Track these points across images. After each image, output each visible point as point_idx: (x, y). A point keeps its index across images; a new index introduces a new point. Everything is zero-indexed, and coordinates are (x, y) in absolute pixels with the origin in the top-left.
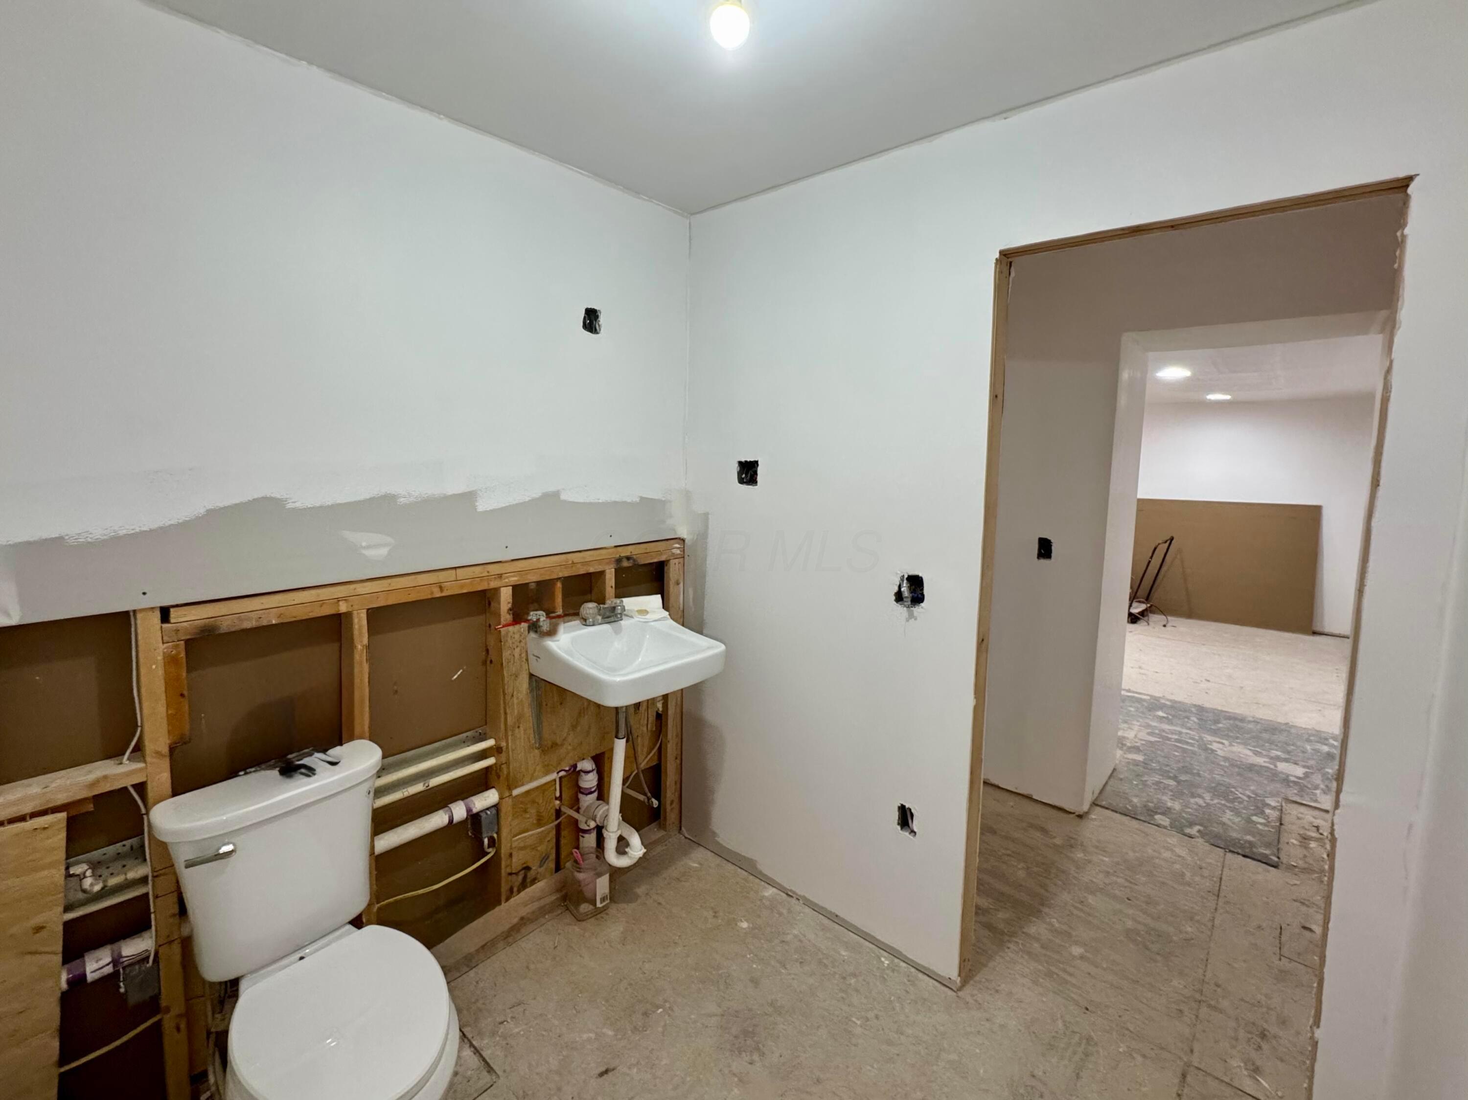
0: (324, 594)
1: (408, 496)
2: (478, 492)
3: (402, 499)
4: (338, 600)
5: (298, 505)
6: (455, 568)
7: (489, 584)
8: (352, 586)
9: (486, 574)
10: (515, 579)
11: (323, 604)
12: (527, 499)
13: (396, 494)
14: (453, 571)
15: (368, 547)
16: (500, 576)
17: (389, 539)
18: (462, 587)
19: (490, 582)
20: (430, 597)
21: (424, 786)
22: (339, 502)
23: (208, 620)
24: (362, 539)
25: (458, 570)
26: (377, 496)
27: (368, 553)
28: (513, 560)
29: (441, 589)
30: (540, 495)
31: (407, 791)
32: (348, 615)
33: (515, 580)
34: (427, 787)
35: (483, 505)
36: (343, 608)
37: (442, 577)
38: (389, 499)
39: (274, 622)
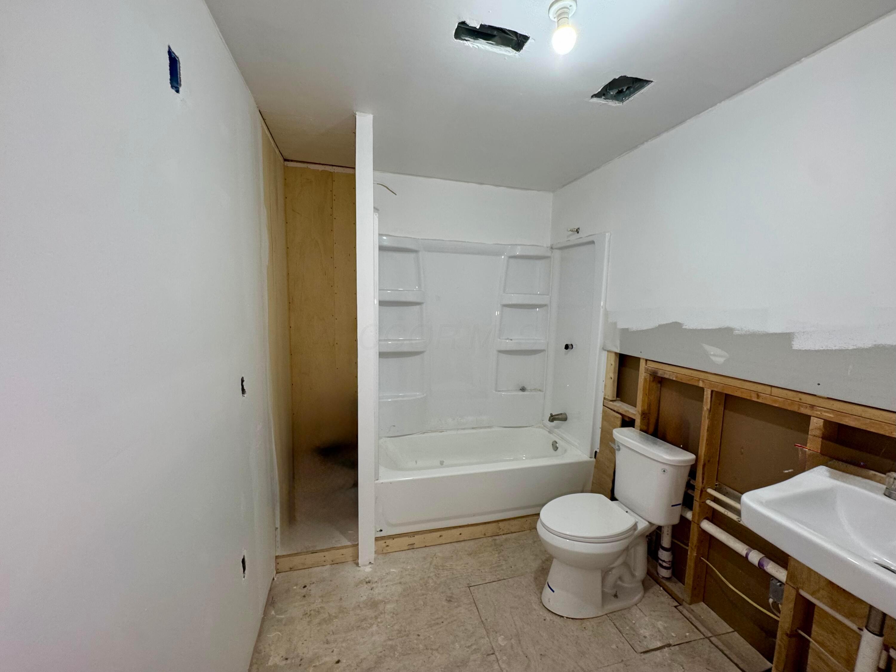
0: (695, 374)
1: (740, 330)
2: (796, 334)
3: (736, 332)
4: (699, 380)
5: (687, 327)
6: (772, 386)
7: (799, 408)
8: (707, 375)
9: (798, 400)
10: (832, 416)
11: (693, 379)
12: (851, 347)
13: (733, 327)
14: (769, 388)
15: (714, 355)
16: (812, 407)
17: (726, 354)
18: (775, 401)
19: (800, 407)
20: (748, 398)
21: (737, 519)
22: (704, 328)
23: (655, 369)
24: (712, 350)
25: (773, 388)
26: (723, 328)
27: (713, 358)
28: (828, 398)
29: (758, 396)
30: (870, 346)
31: (728, 512)
32: (702, 389)
33: (830, 416)
34: (738, 521)
35: (797, 345)
36: (701, 384)
37: (760, 388)
38: (729, 330)
39: (674, 379)
